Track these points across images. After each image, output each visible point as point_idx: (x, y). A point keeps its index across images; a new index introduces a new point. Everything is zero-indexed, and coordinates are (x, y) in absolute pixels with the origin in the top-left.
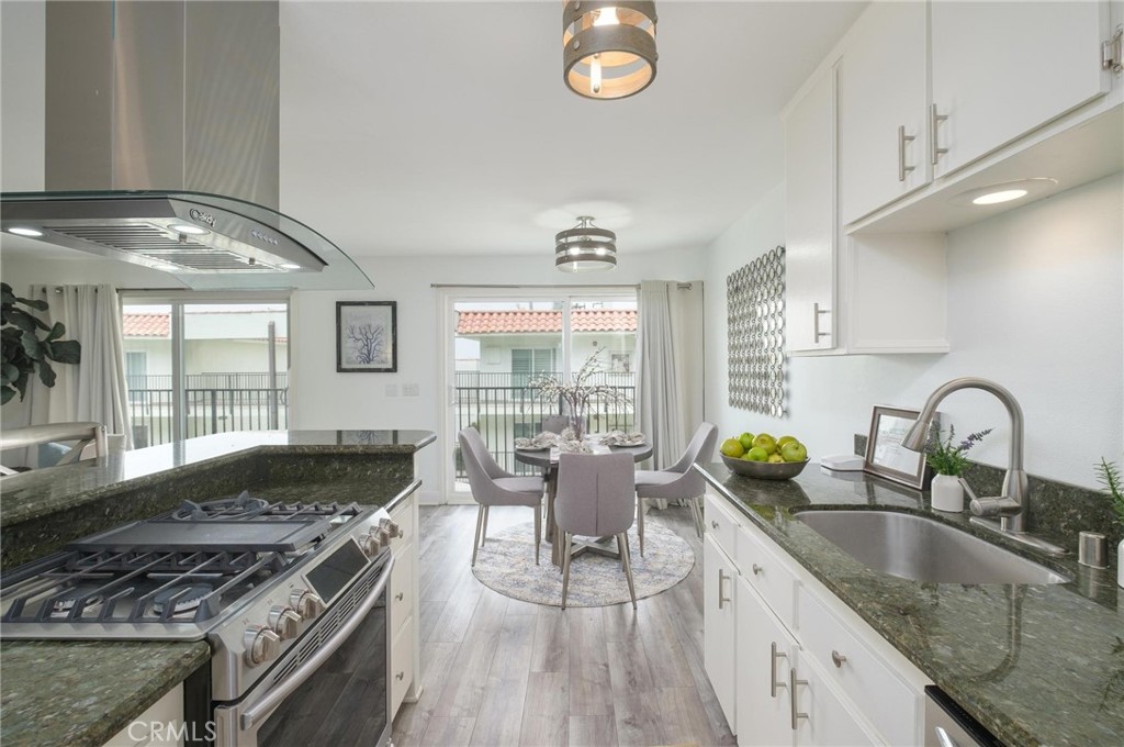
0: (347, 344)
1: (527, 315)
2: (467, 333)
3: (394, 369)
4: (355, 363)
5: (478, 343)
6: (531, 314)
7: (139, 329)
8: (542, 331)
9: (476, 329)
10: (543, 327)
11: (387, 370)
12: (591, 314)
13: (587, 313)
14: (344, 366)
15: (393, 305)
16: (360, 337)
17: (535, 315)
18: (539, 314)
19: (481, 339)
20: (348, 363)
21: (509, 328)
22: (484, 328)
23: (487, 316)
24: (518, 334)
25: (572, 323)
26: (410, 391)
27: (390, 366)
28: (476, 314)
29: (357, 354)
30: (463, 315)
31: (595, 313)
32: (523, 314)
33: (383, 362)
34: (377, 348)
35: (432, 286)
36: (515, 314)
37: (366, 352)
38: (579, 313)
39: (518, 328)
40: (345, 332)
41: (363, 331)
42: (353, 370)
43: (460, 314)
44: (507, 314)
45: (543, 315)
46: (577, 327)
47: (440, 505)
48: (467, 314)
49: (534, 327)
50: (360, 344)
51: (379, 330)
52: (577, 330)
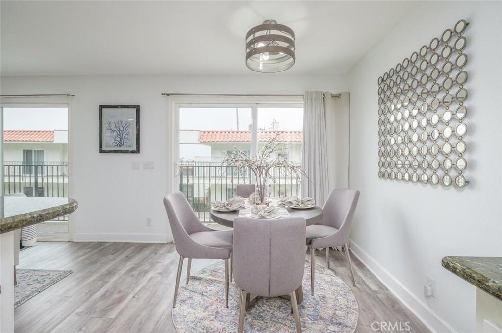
0: (106, 134)
1: (235, 133)
2: (204, 142)
3: (137, 151)
4: (111, 147)
5: (210, 147)
6: (237, 132)
7: (40, 138)
8: (243, 141)
9: (209, 140)
10: (243, 139)
11: (133, 152)
12: (268, 133)
13: (266, 132)
14: (104, 148)
15: (137, 108)
16: (115, 129)
17: (239, 133)
18: (242, 132)
19: (212, 145)
20: (107, 147)
21: (226, 139)
22: (213, 139)
23: (215, 133)
24: (230, 143)
25: (258, 137)
26: (149, 166)
27: (134, 149)
28: (209, 132)
29: (113, 140)
30: (203, 133)
31: (270, 132)
32: (233, 132)
33: (130, 146)
34: (126, 137)
35: (163, 94)
36: (229, 132)
37: (119, 139)
38: (262, 132)
39: (230, 139)
40: (105, 126)
41: (117, 125)
42: (110, 152)
43: (201, 132)
44: (225, 132)
45: (243, 133)
46: (261, 139)
47: (167, 243)
48: (205, 132)
49: (238, 139)
50: (115, 134)
51: (128, 125)
52: (261, 141)
